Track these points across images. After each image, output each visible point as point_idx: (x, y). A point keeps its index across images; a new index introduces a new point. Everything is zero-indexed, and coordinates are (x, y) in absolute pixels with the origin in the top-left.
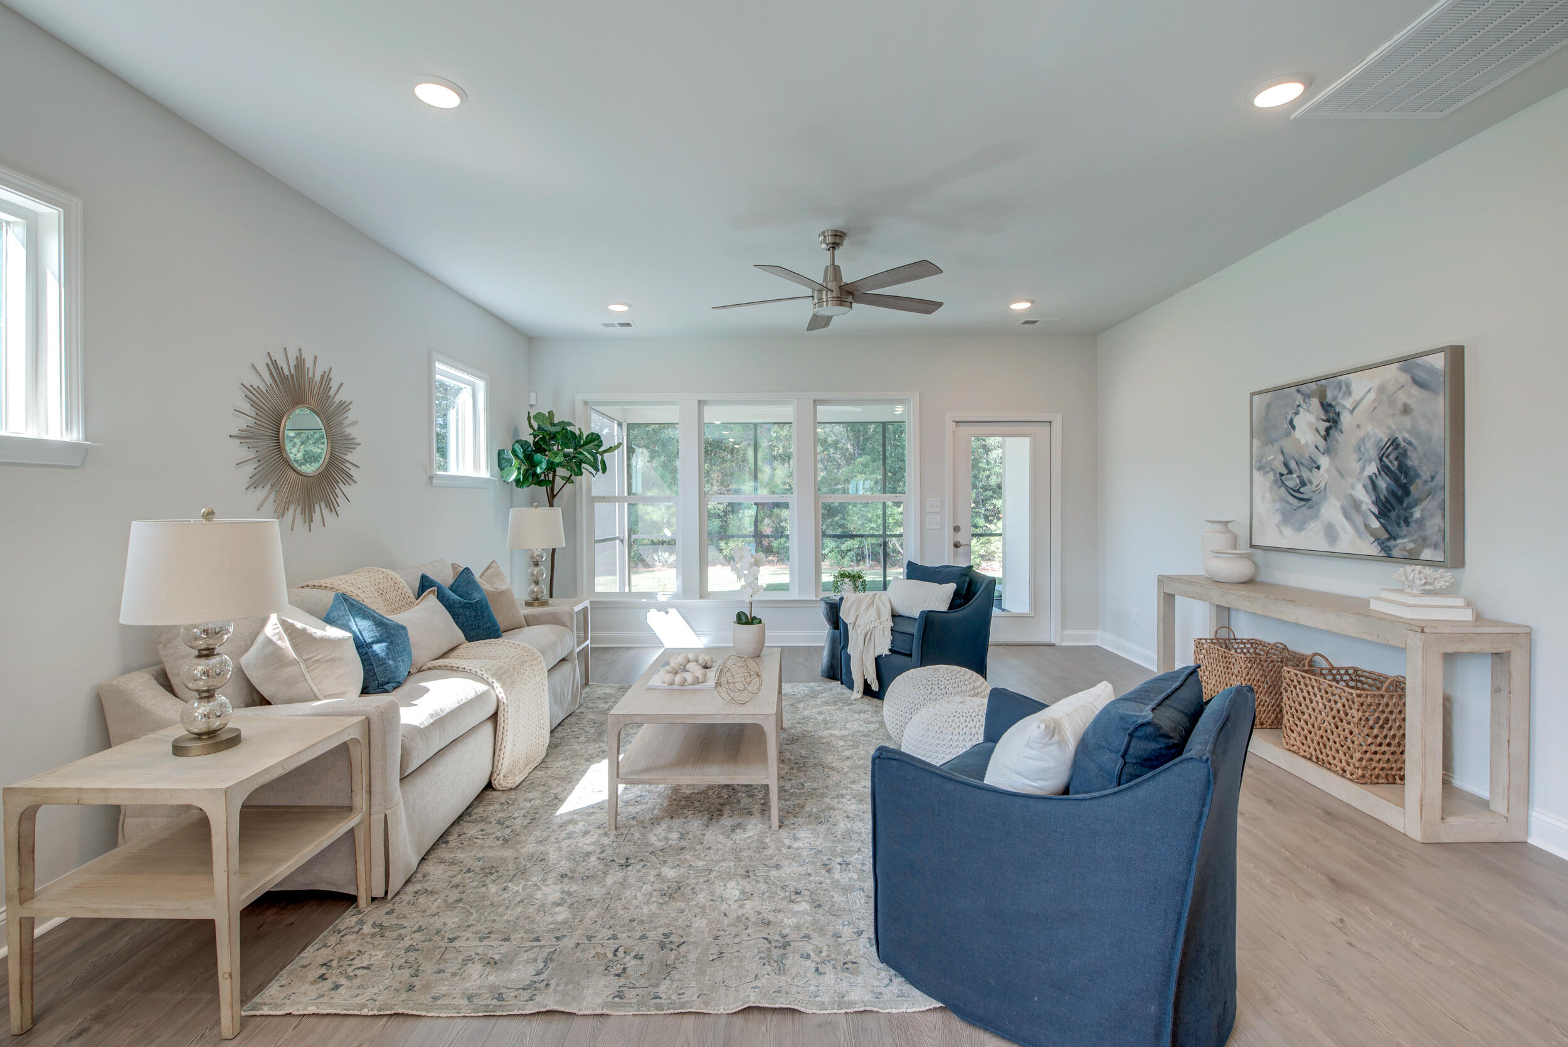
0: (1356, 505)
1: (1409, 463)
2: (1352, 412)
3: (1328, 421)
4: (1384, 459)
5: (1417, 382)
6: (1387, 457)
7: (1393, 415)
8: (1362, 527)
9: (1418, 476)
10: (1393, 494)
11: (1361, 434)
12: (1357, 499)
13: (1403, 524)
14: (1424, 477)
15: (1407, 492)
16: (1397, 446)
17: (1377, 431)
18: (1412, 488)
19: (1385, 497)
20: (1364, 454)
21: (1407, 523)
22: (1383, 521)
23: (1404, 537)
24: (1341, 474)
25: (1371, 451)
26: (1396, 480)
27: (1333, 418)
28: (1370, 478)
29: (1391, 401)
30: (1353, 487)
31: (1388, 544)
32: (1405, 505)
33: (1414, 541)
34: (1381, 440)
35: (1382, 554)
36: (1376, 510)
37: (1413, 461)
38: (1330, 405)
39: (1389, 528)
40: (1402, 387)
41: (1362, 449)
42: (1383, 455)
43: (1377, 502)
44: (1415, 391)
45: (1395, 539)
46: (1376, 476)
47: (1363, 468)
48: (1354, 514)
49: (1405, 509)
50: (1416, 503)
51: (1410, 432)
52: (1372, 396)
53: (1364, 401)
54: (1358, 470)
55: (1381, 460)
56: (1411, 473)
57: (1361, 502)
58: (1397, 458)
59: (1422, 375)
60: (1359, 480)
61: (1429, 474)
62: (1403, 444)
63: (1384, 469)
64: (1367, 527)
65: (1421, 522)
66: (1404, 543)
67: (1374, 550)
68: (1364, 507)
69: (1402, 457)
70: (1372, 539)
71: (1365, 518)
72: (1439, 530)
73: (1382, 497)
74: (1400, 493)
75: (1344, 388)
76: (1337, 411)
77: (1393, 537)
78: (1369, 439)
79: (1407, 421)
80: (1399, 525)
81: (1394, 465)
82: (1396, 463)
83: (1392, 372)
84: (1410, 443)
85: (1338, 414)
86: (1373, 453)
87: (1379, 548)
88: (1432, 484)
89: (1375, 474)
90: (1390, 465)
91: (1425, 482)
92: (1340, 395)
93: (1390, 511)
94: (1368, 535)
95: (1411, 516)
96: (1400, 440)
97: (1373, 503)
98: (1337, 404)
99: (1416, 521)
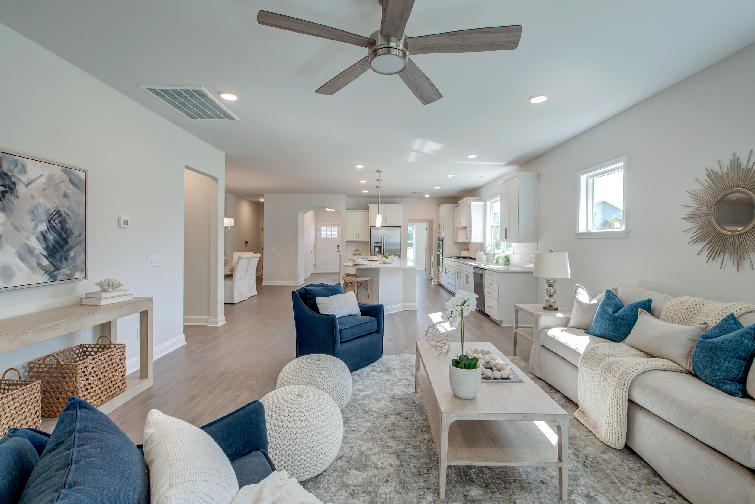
0: (31, 251)
1: (68, 226)
2: (27, 185)
3: (3, 186)
4: (52, 221)
5: (71, 181)
6: (54, 221)
7: (58, 197)
8: (36, 265)
9: (72, 233)
10: (58, 243)
11: (34, 203)
12: (31, 247)
13: (64, 260)
14: (76, 235)
15: (66, 243)
16: (60, 215)
17: (47, 203)
18: (69, 240)
19: (52, 245)
20: (36, 217)
21: (66, 259)
22: (51, 260)
23: (65, 268)
24: (16, 228)
25: (43, 215)
26: (59, 235)
27: (8, 185)
28: (42, 233)
29: (57, 188)
30: (28, 238)
31: (55, 273)
32: (65, 249)
33: (70, 270)
34: (50, 210)
35: (51, 280)
36: (46, 254)
37: (70, 225)
38: (6, 174)
39: (55, 263)
40: (64, 182)
41: (35, 213)
42: (51, 219)
43: (47, 248)
44: (71, 186)
45: (59, 270)
46: (46, 232)
47: (36, 226)
48: (29, 257)
49: (65, 252)
50: (71, 248)
51: (68, 209)
52: (43, 180)
53: (37, 182)
54: (32, 227)
55: (49, 222)
56: (69, 231)
57: (35, 249)
58: (60, 222)
59: (75, 180)
60: (32, 233)
61: (78, 233)
62: (64, 215)
63: (51, 227)
64: (39, 265)
65: (74, 259)
66: (65, 271)
67: (45, 278)
68: (37, 252)
69: (63, 222)
70: (43, 272)
71: (37, 258)
72: (83, 262)
73: (50, 245)
74: (62, 243)
75: (20, 166)
76: (13, 181)
77: (57, 269)
78: (41, 208)
79: (66, 202)
80: (61, 261)
81: (58, 226)
82: (59, 225)
83: (57, 171)
84: (68, 215)
85: (14, 184)
86: (44, 217)
87: (48, 277)
88: (80, 238)
89: (45, 230)
90: (56, 226)
91: (76, 237)
92: (16, 170)
93: (56, 254)
94: (40, 270)
95: (69, 255)
96: (62, 211)
97: (44, 249)
98: (14, 176)
99: (72, 258)
